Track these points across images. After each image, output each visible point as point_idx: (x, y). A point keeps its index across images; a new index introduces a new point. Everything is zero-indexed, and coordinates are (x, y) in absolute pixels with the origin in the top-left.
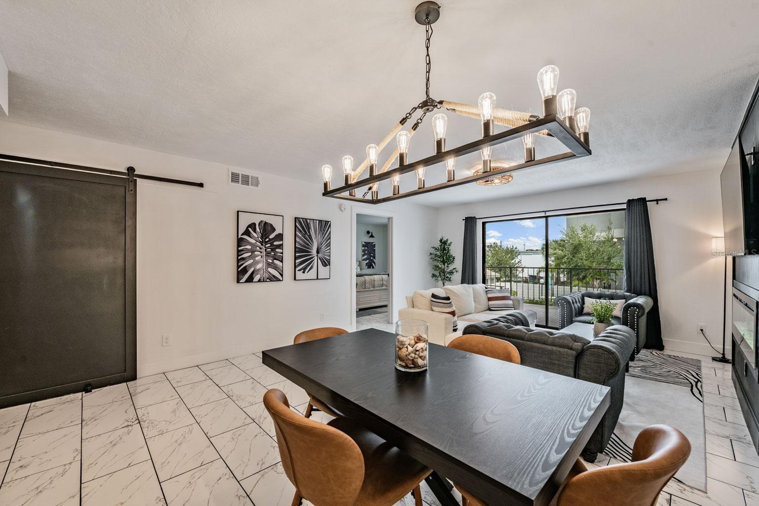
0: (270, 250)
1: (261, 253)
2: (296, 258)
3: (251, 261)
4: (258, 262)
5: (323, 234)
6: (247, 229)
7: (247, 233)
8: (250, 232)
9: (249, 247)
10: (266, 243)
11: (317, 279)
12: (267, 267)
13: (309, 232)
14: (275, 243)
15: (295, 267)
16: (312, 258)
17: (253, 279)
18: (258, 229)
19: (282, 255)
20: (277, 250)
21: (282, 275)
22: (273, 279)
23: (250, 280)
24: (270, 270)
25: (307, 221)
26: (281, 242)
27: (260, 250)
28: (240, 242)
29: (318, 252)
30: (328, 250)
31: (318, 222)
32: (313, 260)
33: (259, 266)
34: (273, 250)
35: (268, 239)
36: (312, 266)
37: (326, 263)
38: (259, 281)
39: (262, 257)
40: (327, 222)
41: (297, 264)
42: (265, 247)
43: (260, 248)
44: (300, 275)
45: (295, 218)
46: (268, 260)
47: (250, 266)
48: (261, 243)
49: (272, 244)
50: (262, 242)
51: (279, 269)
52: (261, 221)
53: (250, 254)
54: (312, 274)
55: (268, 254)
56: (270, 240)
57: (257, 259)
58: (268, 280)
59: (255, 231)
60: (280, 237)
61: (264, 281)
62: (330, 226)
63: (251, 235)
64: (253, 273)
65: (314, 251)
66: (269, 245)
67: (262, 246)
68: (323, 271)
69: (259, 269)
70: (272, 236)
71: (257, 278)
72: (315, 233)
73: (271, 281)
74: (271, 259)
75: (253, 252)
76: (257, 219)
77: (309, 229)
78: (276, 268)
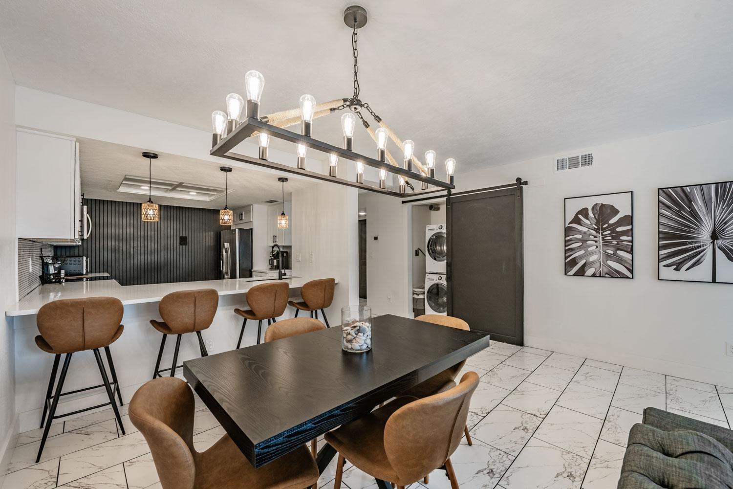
0: (610, 238)
1: (596, 242)
2: (660, 248)
3: (582, 252)
4: (591, 254)
6: (576, 215)
7: (576, 220)
8: (580, 220)
9: (579, 236)
10: (604, 230)
11: (714, 281)
12: (605, 260)
13: (690, 206)
14: (619, 229)
15: (659, 262)
17: (584, 272)
18: (591, 214)
19: (631, 244)
20: (622, 238)
21: (632, 271)
22: (614, 274)
23: (581, 273)
24: (610, 263)
25: (684, 191)
26: (630, 227)
27: (595, 239)
28: (568, 231)
29: (714, 236)
31: (713, 187)
32: (705, 249)
33: (592, 258)
34: (614, 238)
35: (606, 225)
36: (698, 260)
38: (594, 275)
39: (597, 247)
41: (661, 257)
42: (602, 235)
43: (595, 237)
44: (668, 273)
45: (659, 189)
46: (607, 251)
47: (581, 257)
48: (597, 231)
49: (613, 231)
50: (598, 229)
51: (626, 262)
52: (596, 204)
53: (581, 244)
54: (703, 271)
55: (606, 244)
56: (610, 225)
57: (590, 249)
58: (607, 275)
59: (587, 217)
60: (629, 220)
61: (600, 276)
63: (582, 222)
64: (584, 265)
65: (705, 235)
66: (609, 232)
67: (598, 234)
69: (593, 262)
70: (613, 221)
71: (590, 272)
72: (707, 204)
73: (612, 277)
74: (613, 249)
75: (584, 241)
76: (589, 204)
77: (690, 201)
78: (620, 261)
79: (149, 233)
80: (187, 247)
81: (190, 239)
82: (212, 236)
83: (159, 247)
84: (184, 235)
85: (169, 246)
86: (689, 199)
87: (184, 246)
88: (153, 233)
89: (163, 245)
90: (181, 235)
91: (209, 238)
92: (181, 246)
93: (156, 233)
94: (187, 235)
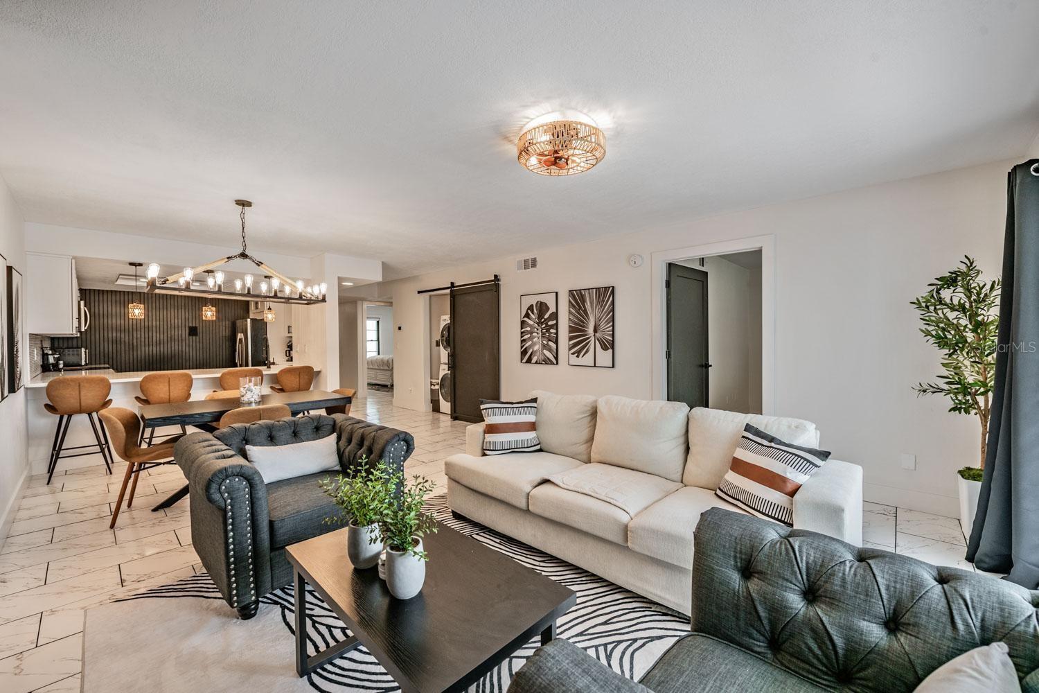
0: (545, 331)
1: (538, 334)
2: (569, 339)
3: (530, 343)
4: (535, 344)
5: (601, 306)
6: (527, 311)
7: (527, 315)
8: (529, 314)
9: (528, 329)
10: (542, 323)
11: (595, 366)
12: (542, 349)
13: (584, 306)
14: (550, 323)
15: (569, 351)
16: (588, 338)
17: (531, 360)
18: (535, 311)
19: (556, 336)
20: (552, 331)
21: (557, 358)
22: (547, 361)
23: (529, 361)
24: (546, 352)
25: (581, 293)
26: (555, 322)
27: (537, 331)
28: (523, 323)
29: (595, 331)
30: (609, 327)
31: (594, 290)
32: (589, 342)
33: (536, 348)
34: (547, 331)
35: (543, 320)
36: (587, 350)
37: (609, 345)
38: (536, 363)
39: (538, 338)
40: (607, 289)
41: (570, 347)
42: (541, 328)
44: (573, 359)
45: (569, 291)
46: (544, 342)
47: (530, 347)
48: (538, 324)
49: (547, 325)
51: (554, 351)
52: (538, 302)
53: (529, 335)
54: (588, 359)
55: (543, 336)
56: (545, 320)
57: (534, 340)
58: (543, 362)
59: (533, 313)
60: (555, 316)
61: (540, 363)
62: (613, 292)
63: (530, 316)
64: (531, 354)
65: (590, 330)
66: (544, 326)
67: (538, 328)
68: (604, 357)
69: (536, 352)
70: (546, 317)
71: (534, 360)
72: (592, 307)
73: (546, 363)
74: (546, 340)
75: (531, 333)
76: (534, 301)
78: (550, 350)
79: (154, 323)
80: (198, 338)
81: (201, 330)
82: (227, 326)
83: (165, 338)
84: (194, 325)
85: (176, 338)
86: (583, 301)
87: (194, 337)
88: (158, 323)
89: (169, 336)
90: (191, 325)
91: (224, 328)
92: (191, 337)
93: (162, 323)
94: (198, 325)
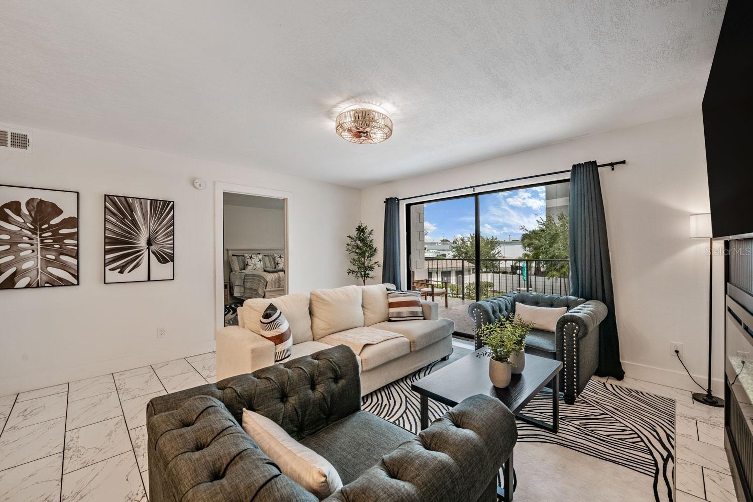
0: (52, 241)
1: (32, 245)
2: (107, 252)
3: (10, 258)
4: (25, 259)
5: (159, 219)
8: (8, 215)
9: (6, 237)
10: (43, 231)
11: (149, 280)
12: (44, 268)
13: (132, 216)
14: (62, 231)
15: (105, 266)
16: (139, 251)
17: (14, 284)
18: (24, 210)
19: (76, 248)
20: (66, 241)
21: (77, 278)
23: (8, 284)
24: (51, 270)
25: (126, 201)
26: (75, 230)
27: (31, 241)
29: (149, 243)
30: (170, 240)
31: (149, 202)
32: (142, 254)
33: (25, 266)
34: (55, 241)
35: (46, 226)
36: (138, 263)
37: (166, 258)
38: (29, 286)
39: (33, 251)
40: (166, 203)
41: (107, 261)
42: (41, 237)
43: (30, 239)
44: (113, 276)
45: (105, 195)
46: (47, 256)
47: (9, 264)
48: (33, 232)
49: (55, 233)
50: (36, 229)
51: (70, 268)
52: (33, 199)
53: (8, 247)
54: (140, 273)
55: (46, 247)
56: (51, 226)
57: (22, 254)
58: (47, 285)
59: (18, 212)
60: (74, 222)
61: (38, 286)
62: (173, 207)
63: (10, 218)
64: (14, 274)
65: (142, 242)
66: (49, 234)
67: (34, 236)
68: (160, 270)
69: (27, 270)
70: (55, 221)
71: (22, 282)
72: (144, 217)
73: (53, 286)
74: (54, 253)
75: (13, 243)
76: (23, 197)
77: (132, 211)
78: (64, 266)
